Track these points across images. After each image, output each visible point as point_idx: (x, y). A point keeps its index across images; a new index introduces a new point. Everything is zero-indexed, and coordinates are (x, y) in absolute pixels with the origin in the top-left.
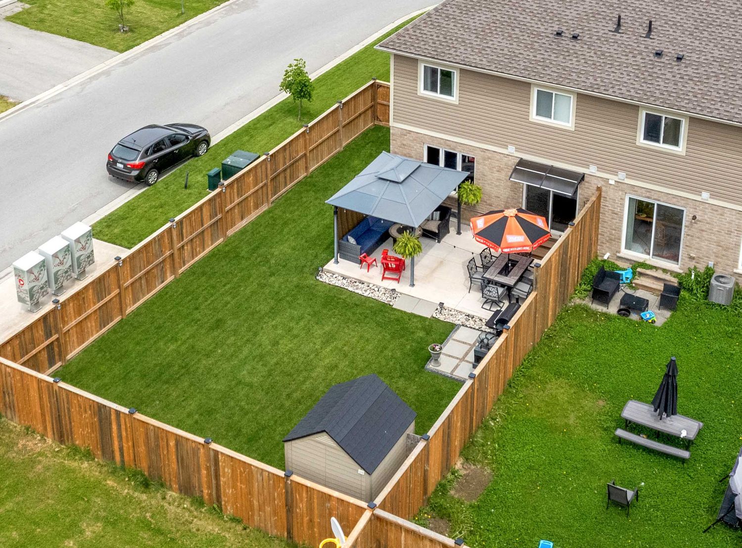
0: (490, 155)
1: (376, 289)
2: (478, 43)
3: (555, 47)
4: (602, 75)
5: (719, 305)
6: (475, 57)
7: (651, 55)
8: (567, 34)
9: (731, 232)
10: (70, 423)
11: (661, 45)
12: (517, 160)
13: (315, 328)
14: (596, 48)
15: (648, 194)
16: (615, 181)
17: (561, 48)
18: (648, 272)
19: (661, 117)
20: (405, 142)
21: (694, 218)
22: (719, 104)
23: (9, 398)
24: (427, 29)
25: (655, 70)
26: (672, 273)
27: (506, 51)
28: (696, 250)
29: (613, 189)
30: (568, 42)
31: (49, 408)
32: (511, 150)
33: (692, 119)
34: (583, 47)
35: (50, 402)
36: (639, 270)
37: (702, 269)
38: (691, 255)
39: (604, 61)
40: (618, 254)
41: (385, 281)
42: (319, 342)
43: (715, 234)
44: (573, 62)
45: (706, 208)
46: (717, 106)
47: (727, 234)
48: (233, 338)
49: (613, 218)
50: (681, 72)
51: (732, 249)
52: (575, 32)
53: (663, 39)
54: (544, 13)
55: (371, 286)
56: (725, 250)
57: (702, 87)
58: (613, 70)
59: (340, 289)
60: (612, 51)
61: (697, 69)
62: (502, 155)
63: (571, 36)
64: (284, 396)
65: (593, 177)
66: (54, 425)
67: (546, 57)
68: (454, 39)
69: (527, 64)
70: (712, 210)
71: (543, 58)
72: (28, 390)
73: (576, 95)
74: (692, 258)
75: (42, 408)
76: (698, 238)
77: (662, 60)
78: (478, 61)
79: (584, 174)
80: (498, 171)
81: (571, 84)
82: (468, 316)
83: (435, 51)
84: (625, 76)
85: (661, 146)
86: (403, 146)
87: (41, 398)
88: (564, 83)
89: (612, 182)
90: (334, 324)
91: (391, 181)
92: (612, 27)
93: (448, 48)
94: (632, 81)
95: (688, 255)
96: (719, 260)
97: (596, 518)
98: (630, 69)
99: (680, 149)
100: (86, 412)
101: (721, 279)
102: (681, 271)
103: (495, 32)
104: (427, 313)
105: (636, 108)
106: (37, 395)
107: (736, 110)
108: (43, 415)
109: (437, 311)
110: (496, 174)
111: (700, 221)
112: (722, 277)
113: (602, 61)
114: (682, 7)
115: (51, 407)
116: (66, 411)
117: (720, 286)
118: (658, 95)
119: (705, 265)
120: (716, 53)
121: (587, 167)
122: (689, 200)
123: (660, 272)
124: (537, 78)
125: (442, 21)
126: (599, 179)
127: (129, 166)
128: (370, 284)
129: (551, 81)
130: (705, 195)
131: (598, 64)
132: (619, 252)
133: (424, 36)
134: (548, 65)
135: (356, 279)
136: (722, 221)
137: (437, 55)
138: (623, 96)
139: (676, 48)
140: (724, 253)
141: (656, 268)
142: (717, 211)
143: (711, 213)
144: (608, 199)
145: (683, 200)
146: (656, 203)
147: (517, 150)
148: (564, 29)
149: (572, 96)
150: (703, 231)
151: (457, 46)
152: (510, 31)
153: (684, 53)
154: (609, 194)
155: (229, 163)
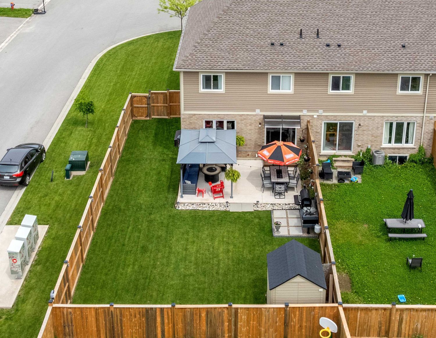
0: (245, 117)
1: (215, 205)
2: (232, 57)
3: (274, 51)
4: (306, 61)
5: (380, 166)
6: (234, 64)
7: (325, 46)
8: (276, 43)
9: (379, 128)
10: (122, 328)
11: (327, 41)
12: (262, 117)
13: (200, 234)
14: (295, 48)
15: (335, 118)
16: (317, 116)
17: (277, 51)
18: (338, 159)
19: (339, 77)
20: (191, 121)
21: (360, 125)
22: (369, 64)
23: (69, 329)
24: (198, 54)
25: (330, 54)
26: (349, 156)
27: (249, 58)
28: (361, 142)
29: (316, 120)
30: (279, 48)
31: (104, 325)
32: (258, 111)
33: (357, 75)
34: (288, 49)
35: (105, 320)
36: (334, 159)
37: (364, 150)
38: (359, 144)
39: (303, 54)
40: (320, 154)
41: (216, 199)
42: (208, 240)
43: (370, 131)
44: (288, 57)
45: (365, 119)
46: (369, 65)
47: (376, 129)
48: (160, 254)
49: (316, 136)
50: (343, 52)
51: (379, 136)
52: (280, 42)
53: (326, 37)
54: (259, 35)
55: (210, 204)
56: (376, 138)
57: (357, 58)
58: (310, 57)
59: (195, 211)
60: (304, 48)
61: (350, 49)
62: (252, 116)
63: (280, 44)
64: (215, 275)
65: (305, 116)
66: (108, 333)
67: (272, 57)
68: (217, 57)
69: (264, 63)
70: (369, 119)
71: (271, 58)
72: (87, 318)
73: (294, 74)
74: (359, 146)
75: (98, 326)
76: (362, 135)
77: (331, 48)
78: (237, 66)
79: (300, 115)
80: (250, 125)
81: (293, 69)
82: (272, 204)
83: (210, 65)
84: (317, 59)
85: (341, 92)
86: (190, 124)
87: (97, 320)
88: (288, 69)
89: (315, 117)
90: (207, 229)
91: (209, 142)
92: (298, 36)
93: (216, 63)
94: (322, 61)
95: (357, 145)
96: (373, 143)
97: (409, 277)
98: (318, 55)
99: (351, 91)
100: (135, 317)
101: (378, 152)
102: (354, 154)
103: (237, 49)
104: (251, 209)
105: (327, 74)
106: (94, 320)
107: (378, 66)
108: (98, 331)
109: (255, 207)
110: (249, 127)
111: (362, 126)
112: (378, 151)
113: (302, 54)
114: (327, 20)
115: (106, 324)
116: (119, 322)
117: (380, 156)
118: (338, 66)
119: (366, 148)
120: (355, 40)
121: (302, 111)
122: (357, 117)
123: (343, 157)
124: (273, 69)
125: (205, 49)
126: (308, 116)
127: (14, 176)
128: (209, 203)
129: (282, 69)
130: (365, 112)
131: (301, 56)
132: (320, 153)
133: (199, 58)
134: (275, 61)
135: (199, 203)
136: (374, 123)
137: (212, 67)
138: (322, 69)
139: (335, 41)
140: (375, 139)
141: (341, 156)
142: (371, 119)
143: (368, 120)
144: (313, 126)
145: (354, 117)
146: (338, 122)
147: (261, 111)
148: (274, 41)
149: (292, 76)
150: (364, 130)
151: (221, 60)
152: (246, 47)
153: (340, 43)
154: (314, 123)
155: (74, 160)
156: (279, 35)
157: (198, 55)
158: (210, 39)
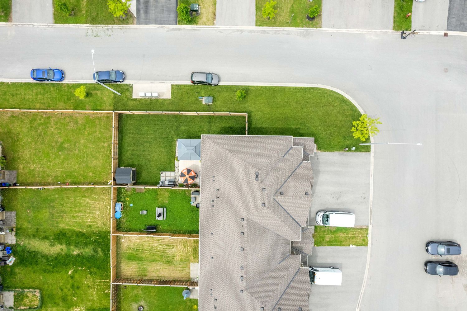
7: (212, 199)
14: (212, 187)
34: (211, 183)
39: (209, 189)
53: (217, 201)
60: (212, 190)
63: (214, 180)
148: (215, 177)
153: (214, 207)
156: (219, 180)
157: (208, 145)
158: (217, 149)
